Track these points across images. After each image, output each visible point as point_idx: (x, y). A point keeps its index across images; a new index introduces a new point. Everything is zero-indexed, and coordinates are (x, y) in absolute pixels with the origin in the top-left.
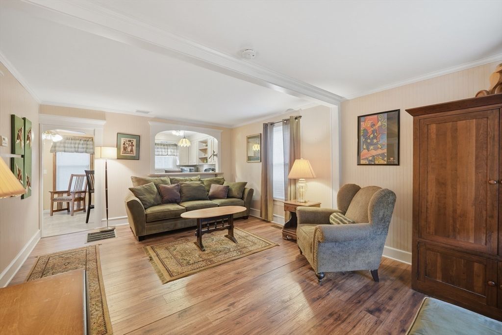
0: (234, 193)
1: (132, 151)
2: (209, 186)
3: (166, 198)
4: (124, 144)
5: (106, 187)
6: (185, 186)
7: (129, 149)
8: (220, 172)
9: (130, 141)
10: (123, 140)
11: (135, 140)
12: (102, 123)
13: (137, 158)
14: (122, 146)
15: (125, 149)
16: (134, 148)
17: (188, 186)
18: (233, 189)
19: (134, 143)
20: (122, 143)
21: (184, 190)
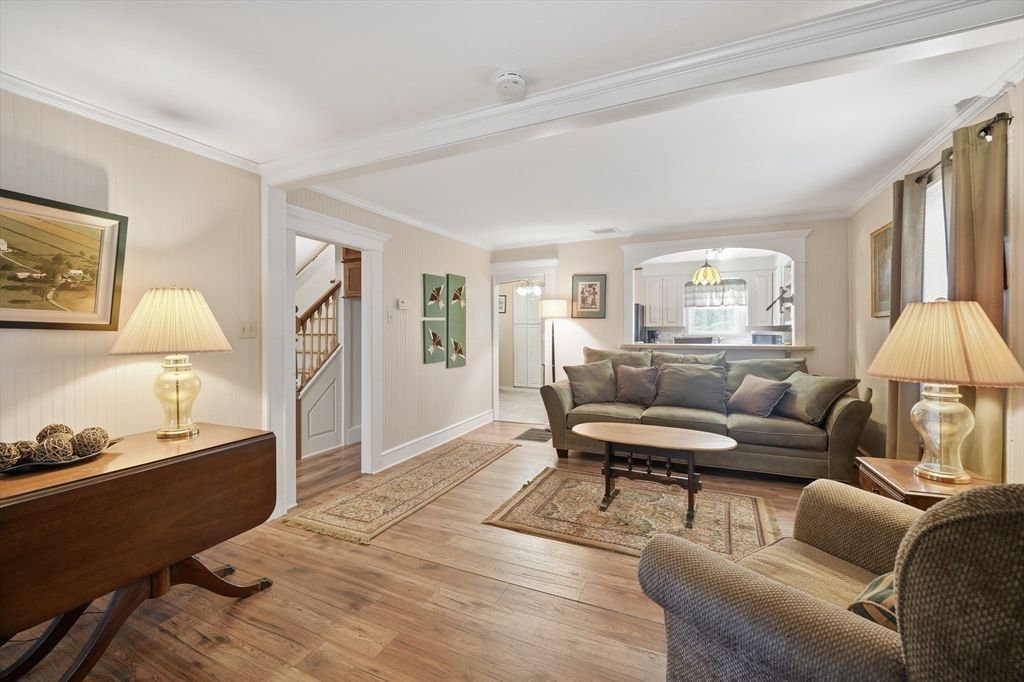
0: (798, 406)
1: (594, 303)
2: (740, 379)
3: (622, 392)
4: (582, 292)
5: (553, 363)
6: (669, 373)
7: (590, 300)
8: (803, 344)
9: (590, 286)
10: (581, 285)
11: (598, 283)
12: (553, 262)
13: (602, 315)
14: (580, 296)
15: (584, 300)
16: (597, 297)
17: (676, 372)
18: (800, 396)
19: (598, 290)
20: (580, 290)
21: (666, 381)
